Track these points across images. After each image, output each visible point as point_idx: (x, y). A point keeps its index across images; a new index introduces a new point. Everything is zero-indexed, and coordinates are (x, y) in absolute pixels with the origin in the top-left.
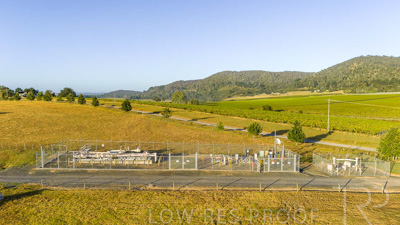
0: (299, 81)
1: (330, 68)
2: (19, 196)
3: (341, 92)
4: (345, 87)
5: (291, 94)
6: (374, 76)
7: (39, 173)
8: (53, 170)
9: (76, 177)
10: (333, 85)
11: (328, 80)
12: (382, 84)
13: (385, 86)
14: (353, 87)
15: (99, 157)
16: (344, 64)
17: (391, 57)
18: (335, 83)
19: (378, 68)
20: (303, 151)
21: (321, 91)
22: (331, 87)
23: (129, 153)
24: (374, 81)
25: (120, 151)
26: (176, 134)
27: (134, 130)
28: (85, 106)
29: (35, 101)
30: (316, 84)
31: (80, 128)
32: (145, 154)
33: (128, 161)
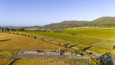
0: (86, 24)
1: (94, 20)
2: (17, 59)
3: (97, 27)
5: (83, 28)
6: (107, 23)
8: (21, 55)
9: (25, 56)
10: (95, 25)
12: (109, 25)
15: (29, 52)
16: (98, 19)
17: (112, 17)
18: (96, 25)
19: (108, 20)
21: (92, 27)
22: (94, 26)
23: (33, 51)
24: (106, 24)
25: (32, 51)
26: (44, 46)
27: (36, 45)
28: (26, 37)
29: (14, 34)
30: (90, 25)
31: (25, 44)
32: (36, 52)
33: (33, 53)
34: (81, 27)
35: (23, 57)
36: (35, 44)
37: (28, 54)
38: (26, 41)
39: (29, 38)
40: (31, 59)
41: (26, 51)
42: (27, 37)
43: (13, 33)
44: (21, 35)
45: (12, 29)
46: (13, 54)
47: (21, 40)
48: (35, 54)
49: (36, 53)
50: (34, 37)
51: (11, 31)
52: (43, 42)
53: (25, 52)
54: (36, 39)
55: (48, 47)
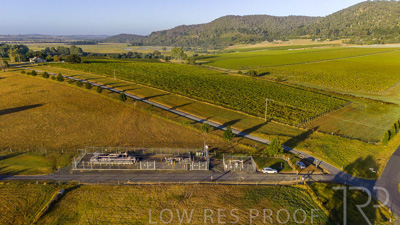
0: (301, 27)
1: (334, 14)
2: (71, 189)
3: (339, 42)
4: (347, 35)
5: (292, 42)
6: (377, 24)
7: (76, 173)
8: (81, 170)
10: (335, 33)
11: (331, 28)
12: (385, 34)
13: (384, 36)
16: (349, 9)
18: (337, 31)
19: (383, 14)
21: (322, 40)
22: (333, 36)
23: (120, 156)
24: (376, 30)
25: (115, 155)
26: (155, 130)
27: (127, 127)
29: (50, 79)
30: (319, 31)
32: (129, 158)
33: (119, 162)
34: (284, 40)
35: (88, 181)
36: (125, 123)
37: (103, 166)
38: (93, 110)
39: (102, 95)
40: (115, 187)
41: (96, 155)
42: (93, 92)
44: (74, 86)
45: (37, 55)
46: (55, 168)
47: (76, 108)
48: (125, 167)
51: (36, 61)
52: (150, 116)
53: (94, 161)
54: (127, 103)
55: (169, 136)
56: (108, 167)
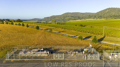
0: (90, 16)
1: (100, 12)
3: (103, 19)
4: (104, 18)
5: (87, 20)
6: (113, 14)
8: (12, 60)
10: (100, 17)
11: (99, 15)
12: (116, 17)
14: (107, 18)
16: (104, 10)
17: (119, 8)
18: (101, 16)
19: (114, 11)
20: (98, 46)
21: (97, 19)
22: (100, 18)
23: (39, 51)
24: (113, 16)
25: (36, 50)
26: (54, 39)
27: (41, 38)
28: (24, 27)
30: (95, 17)
31: (23, 37)
32: (45, 52)
33: (39, 54)
34: (85, 19)
37: (28, 57)
38: (24, 32)
39: (29, 28)
41: (24, 50)
43: (6, 23)
45: (6, 20)
47: (16, 31)
49: (45, 54)
50: (36, 27)
52: (51, 34)
53: (22, 54)
54: (39, 30)
55: (63, 42)
56: (31, 57)
